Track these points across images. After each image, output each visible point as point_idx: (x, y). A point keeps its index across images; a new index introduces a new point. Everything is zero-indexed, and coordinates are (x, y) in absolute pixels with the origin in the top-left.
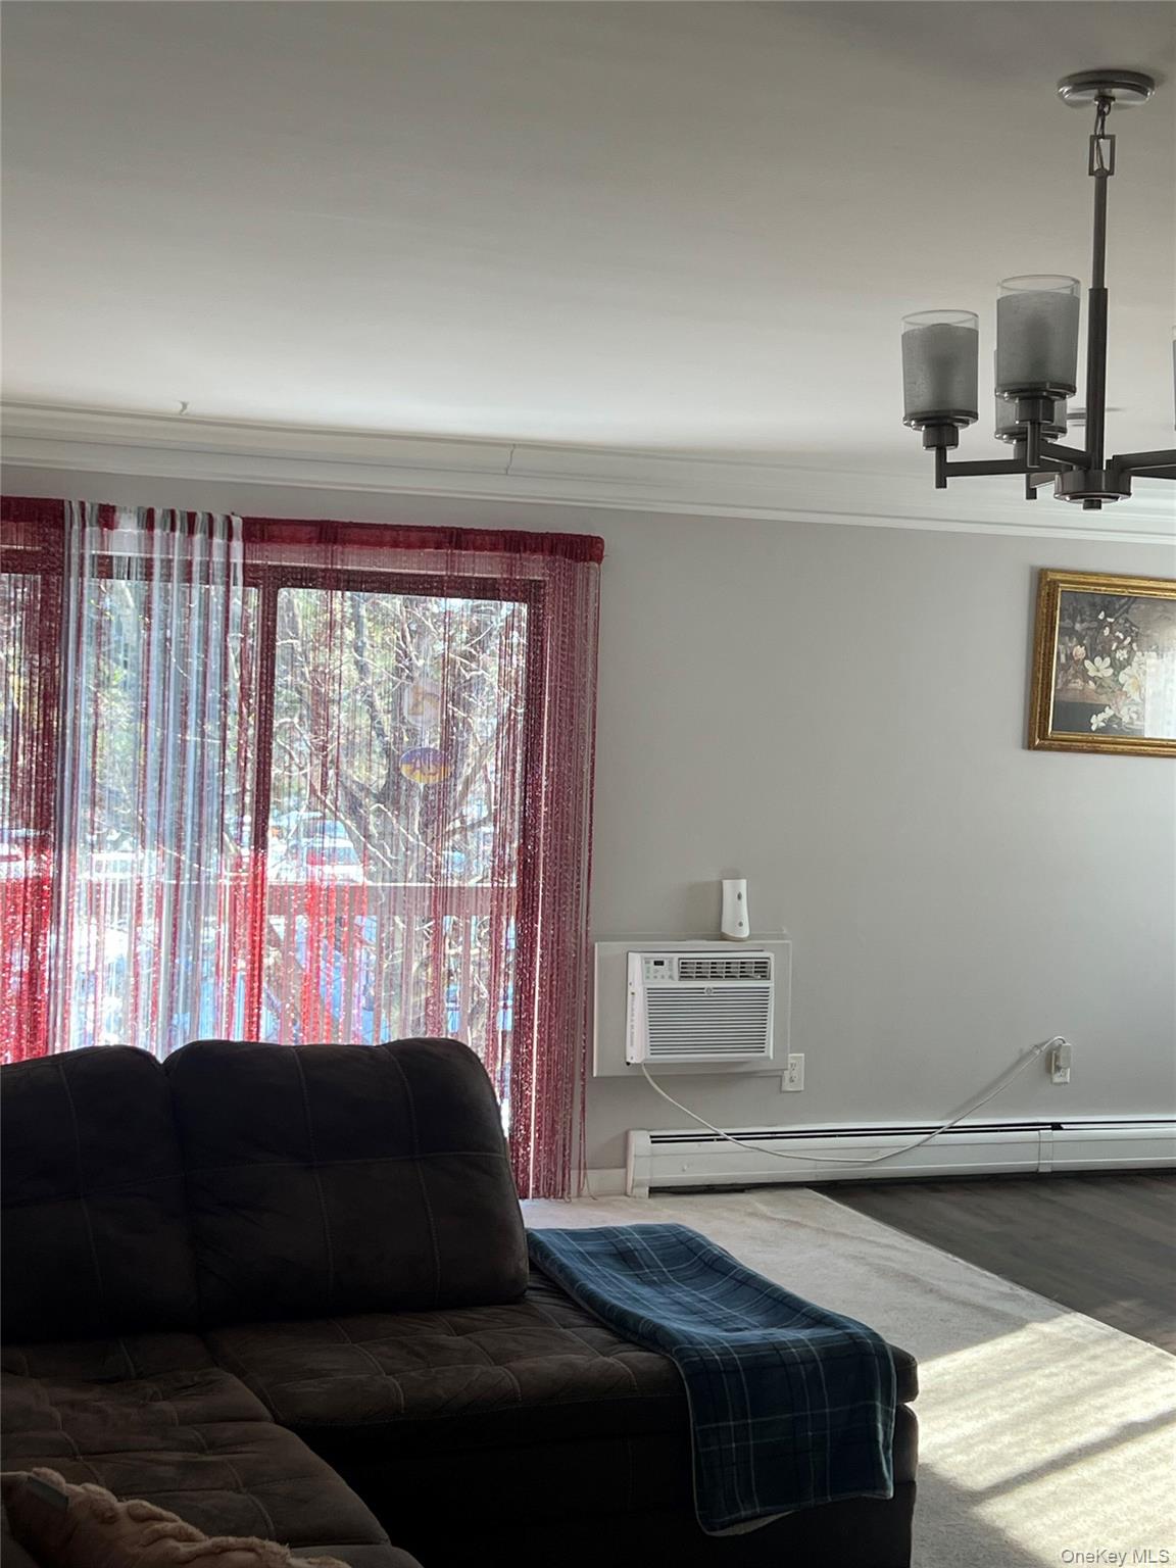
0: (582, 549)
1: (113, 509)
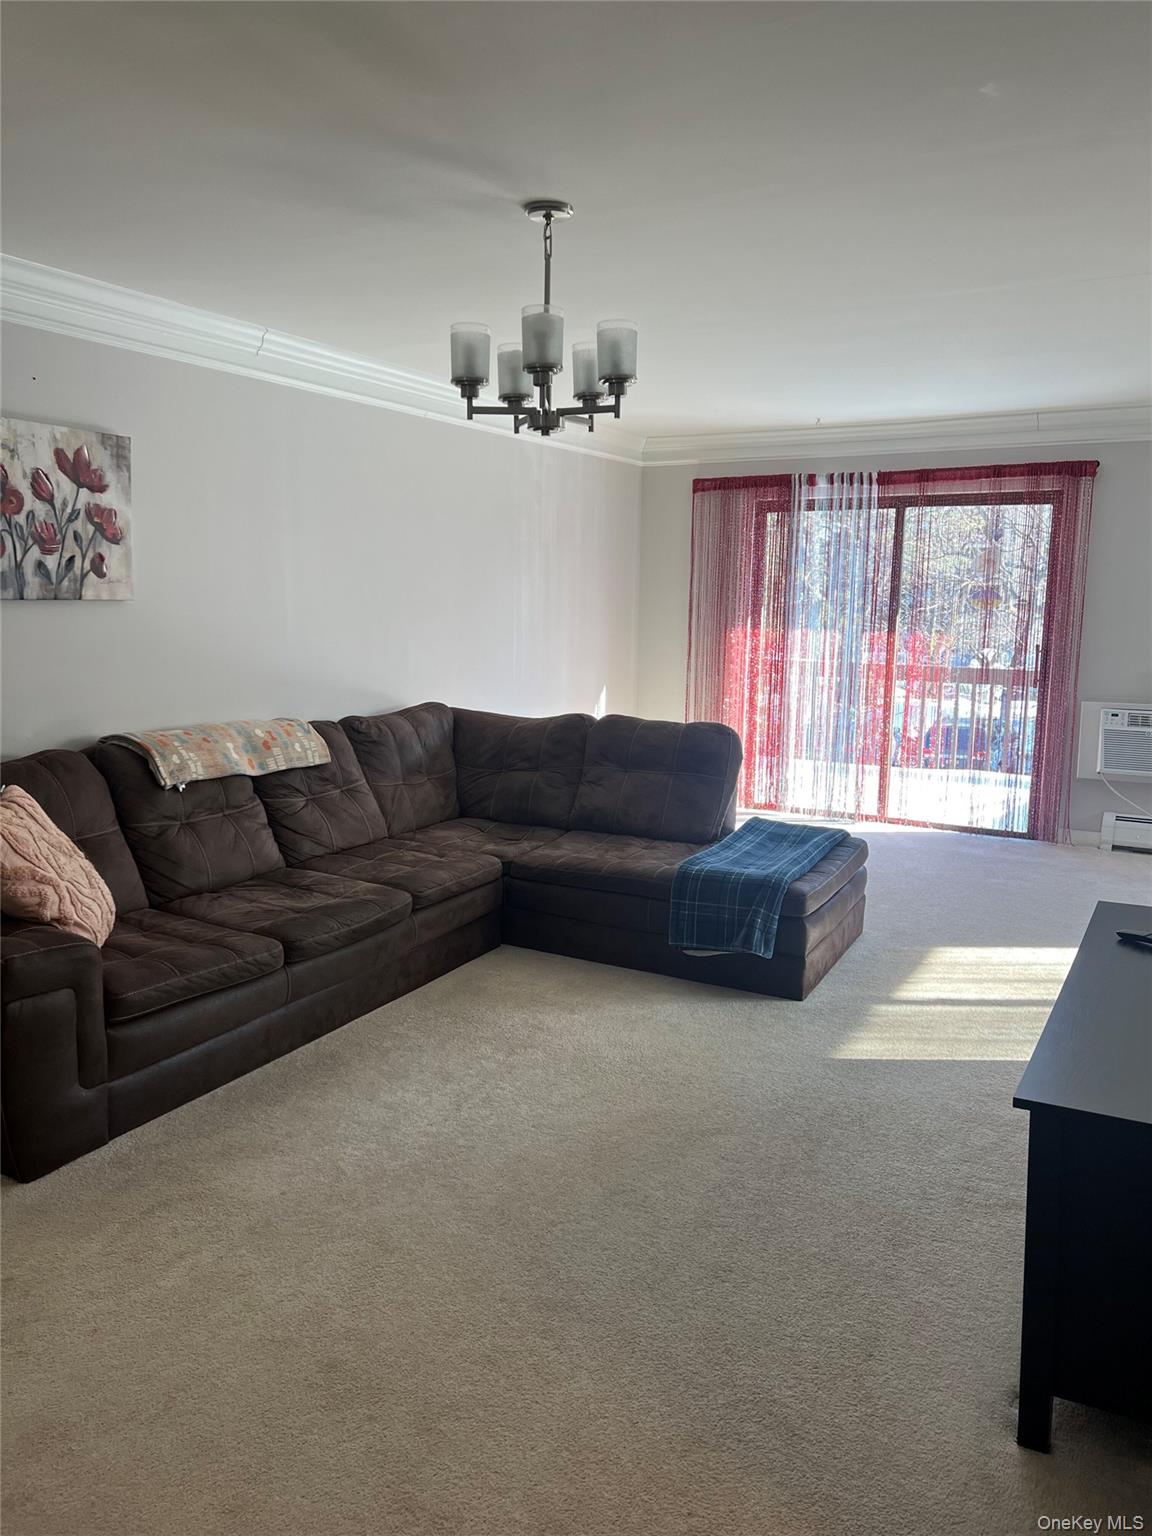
0: (1081, 470)
1: (814, 476)
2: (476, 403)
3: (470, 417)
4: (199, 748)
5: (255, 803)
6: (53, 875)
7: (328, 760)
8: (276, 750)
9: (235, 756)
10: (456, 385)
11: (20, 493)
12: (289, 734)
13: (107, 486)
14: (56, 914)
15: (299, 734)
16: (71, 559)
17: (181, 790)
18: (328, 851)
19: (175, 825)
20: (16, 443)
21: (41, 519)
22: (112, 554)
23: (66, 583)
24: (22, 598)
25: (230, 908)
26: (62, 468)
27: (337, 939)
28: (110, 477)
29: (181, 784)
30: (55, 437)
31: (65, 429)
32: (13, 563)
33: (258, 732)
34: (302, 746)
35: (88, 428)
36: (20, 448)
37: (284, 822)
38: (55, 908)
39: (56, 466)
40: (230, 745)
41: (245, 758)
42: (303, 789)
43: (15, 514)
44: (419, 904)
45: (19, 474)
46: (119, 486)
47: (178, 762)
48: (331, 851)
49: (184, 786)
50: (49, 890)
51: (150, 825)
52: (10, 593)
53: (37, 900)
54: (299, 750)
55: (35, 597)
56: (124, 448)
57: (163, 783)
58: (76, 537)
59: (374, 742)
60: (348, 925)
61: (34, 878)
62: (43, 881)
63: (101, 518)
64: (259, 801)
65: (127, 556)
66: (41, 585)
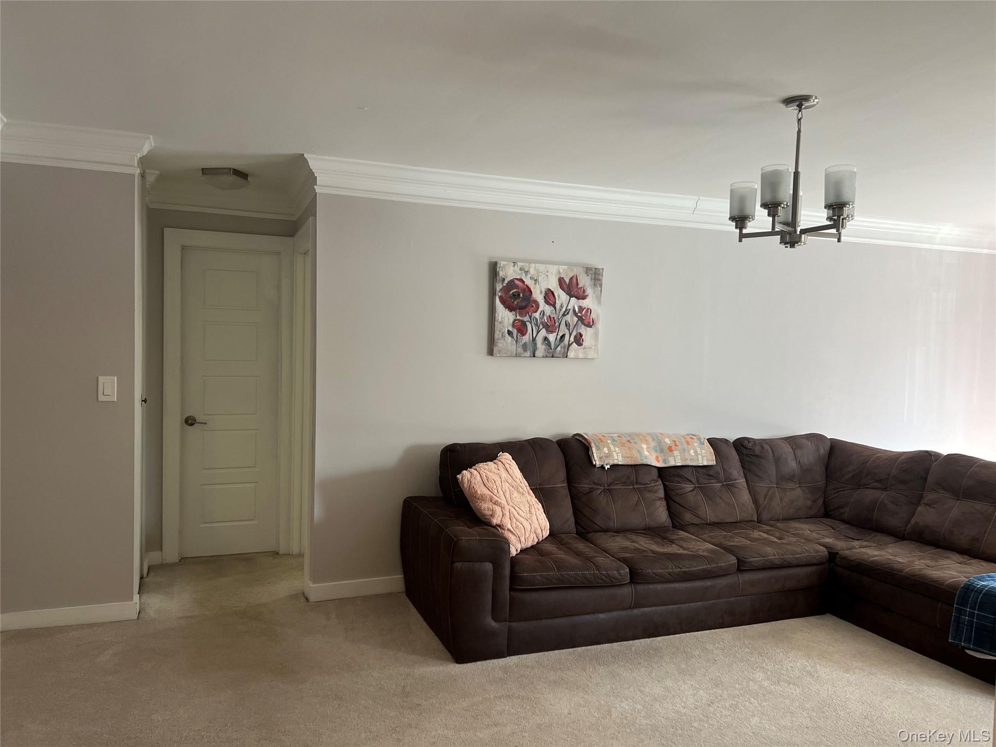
2: (745, 231)
3: (740, 241)
4: (623, 445)
5: (657, 484)
6: (504, 502)
7: (713, 462)
8: (676, 453)
9: (646, 453)
10: (732, 221)
11: (538, 302)
12: (688, 443)
13: (587, 296)
14: (499, 523)
15: (696, 444)
16: (563, 336)
17: (606, 469)
18: (703, 522)
19: (601, 489)
20: (538, 277)
21: (548, 315)
22: (587, 333)
23: (559, 348)
24: (534, 356)
25: (617, 543)
26: (562, 288)
27: (670, 575)
28: (589, 291)
29: (607, 465)
30: (559, 272)
31: (565, 267)
32: (531, 338)
33: (667, 441)
34: (696, 452)
35: (577, 265)
36: (540, 279)
37: (674, 498)
38: (499, 519)
39: (559, 286)
40: (644, 446)
41: (654, 455)
42: (693, 480)
43: (534, 312)
44: (742, 566)
45: (538, 292)
46: (595, 295)
47: (607, 452)
48: (705, 523)
49: (609, 467)
50: (498, 509)
51: (584, 486)
52: (528, 354)
53: (491, 513)
54: (693, 454)
55: (541, 356)
56: (599, 275)
57: (594, 463)
58: (567, 325)
59: (757, 456)
60: (680, 568)
61: (491, 501)
62: (496, 503)
63: (582, 314)
64: (661, 482)
65: (596, 334)
66: (545, 350)
